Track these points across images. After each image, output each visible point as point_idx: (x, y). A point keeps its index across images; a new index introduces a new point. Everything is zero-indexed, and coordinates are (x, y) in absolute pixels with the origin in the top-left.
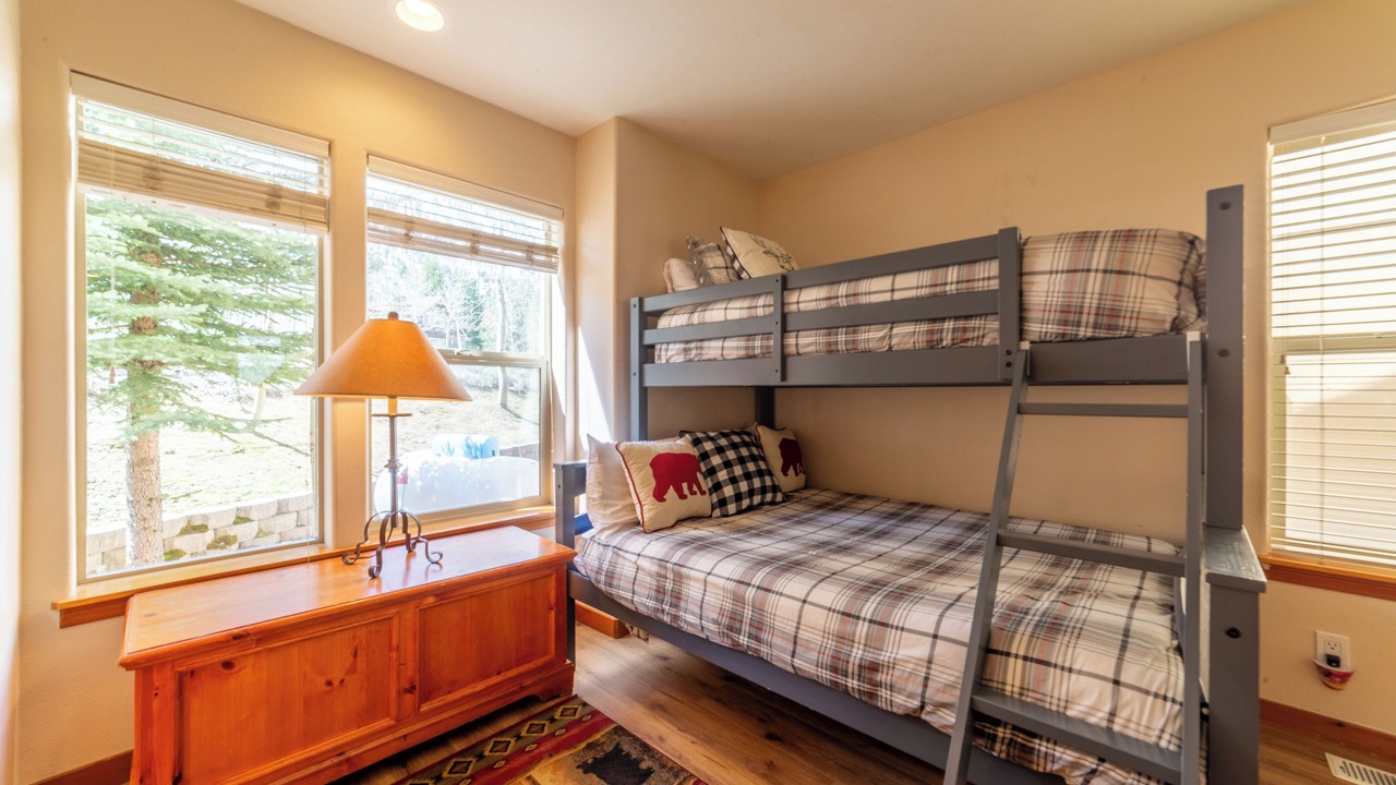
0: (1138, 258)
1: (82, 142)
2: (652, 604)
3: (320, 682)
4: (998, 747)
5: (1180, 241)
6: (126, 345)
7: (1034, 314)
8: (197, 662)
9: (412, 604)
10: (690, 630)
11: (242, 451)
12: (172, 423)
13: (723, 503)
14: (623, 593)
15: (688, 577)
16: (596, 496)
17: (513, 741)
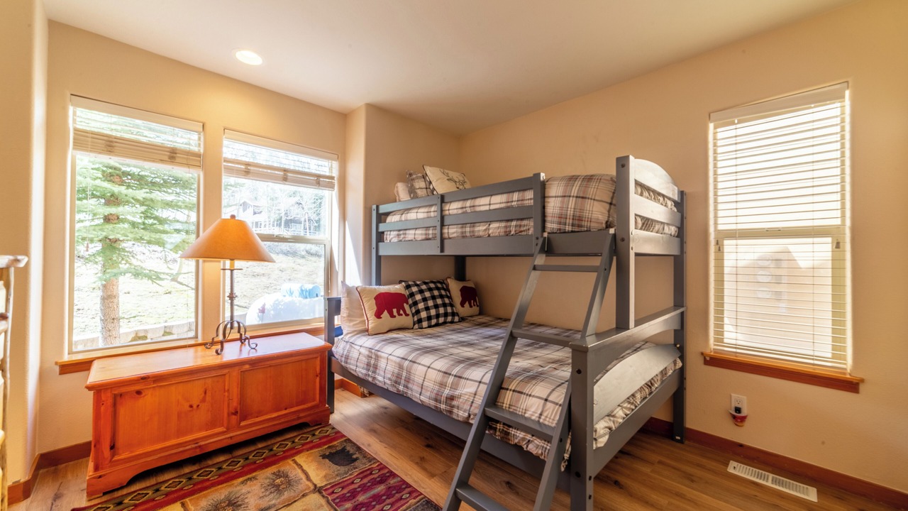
0: (592, 190)
1: (76, 130)
2: (364, 371)
3: (186, 407)
4: (498, 433)
5: (611, 182)
6: (100, 230)
7: (548, 219)
8: (123, 390)
9: (237, 368)
10: (380, 385)
11: (170, 293)
12: (125, 275)
13: (420, 321)
14: (351, 367)
15: (381, 357)
16: (345, 315)
17: (290, 444)
